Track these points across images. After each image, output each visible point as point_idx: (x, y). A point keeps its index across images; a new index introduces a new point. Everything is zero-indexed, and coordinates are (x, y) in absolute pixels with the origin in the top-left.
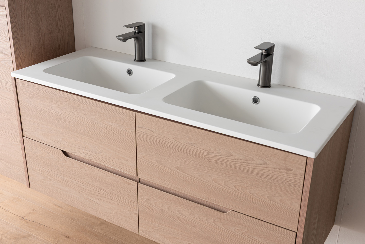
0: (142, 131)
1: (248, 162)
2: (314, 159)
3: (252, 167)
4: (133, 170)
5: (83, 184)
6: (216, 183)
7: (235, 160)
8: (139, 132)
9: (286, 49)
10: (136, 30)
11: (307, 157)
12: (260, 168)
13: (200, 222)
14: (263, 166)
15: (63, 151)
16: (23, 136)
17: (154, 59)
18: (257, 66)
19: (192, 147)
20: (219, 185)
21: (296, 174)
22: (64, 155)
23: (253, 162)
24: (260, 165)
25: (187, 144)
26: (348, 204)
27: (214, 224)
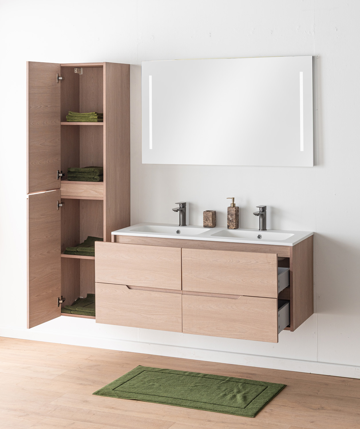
0: (186, 259)
1: (248, 263)
3: (250, 266)
4: (179, 286)
5: (142, 307)
6: (231, 281)
7: (241, 264)
8: (184, 260)
9: (272, 208)
10: (181, 206)
12: (255, 265)
13: (223, 310)
15: (127, 286)
17: (191, 225)
18: (259, 216)
19: (217, 262)
20: (233, 282)
21: (273, 264)
22: (128, 289)
23: (251, 263)
24: (254, 264)
25: (214, 261)
26: (319, 297)
27: (231, 308)
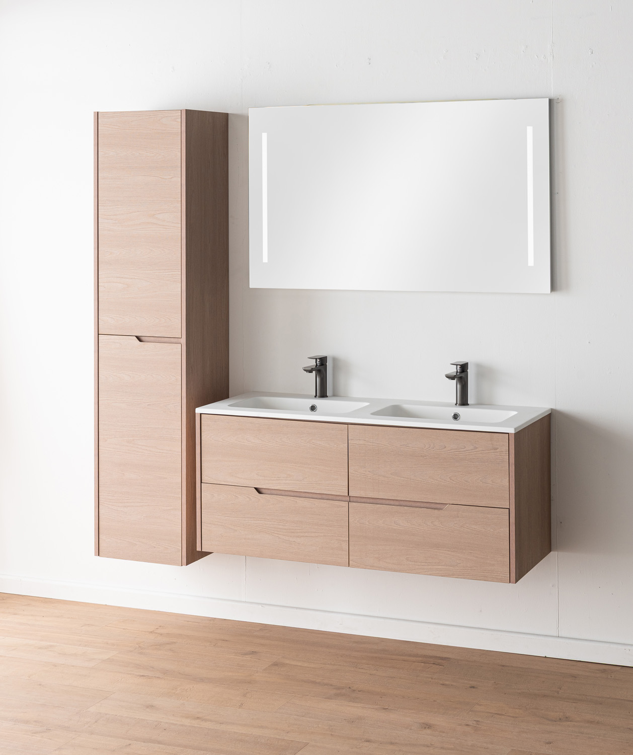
0: (355, 443)
2: (515, 434)
4: (343, 489)
5: (280, 524)
6: (432, 480)
8: (352, 444)
10: (318, 363)
11: (508, 433)
12: (472, 453)
13: (418, 527)
14: (473, 451)
15: (256, 489)
16: (201, 482)
17: (335, 395)
18: (454, 379)
20: (435, 481)
21: (502, 452)
22: (258, 493)
23: (465, 450)
25: (402, 446)
26: (561, 523)
27: (432, 525)
